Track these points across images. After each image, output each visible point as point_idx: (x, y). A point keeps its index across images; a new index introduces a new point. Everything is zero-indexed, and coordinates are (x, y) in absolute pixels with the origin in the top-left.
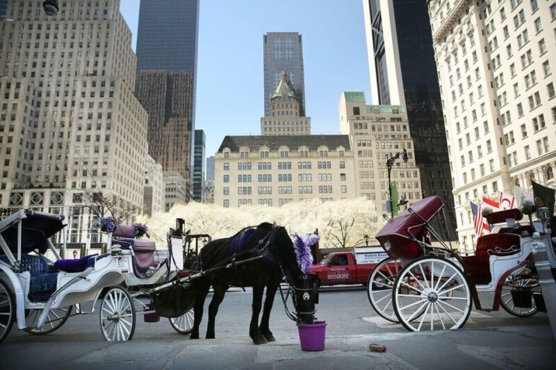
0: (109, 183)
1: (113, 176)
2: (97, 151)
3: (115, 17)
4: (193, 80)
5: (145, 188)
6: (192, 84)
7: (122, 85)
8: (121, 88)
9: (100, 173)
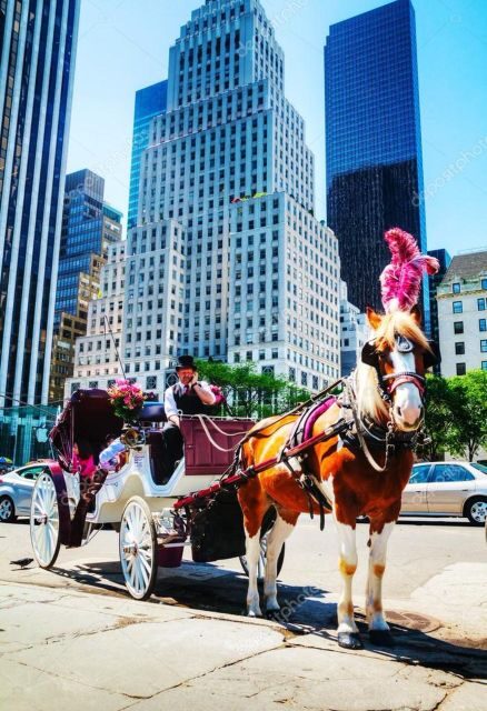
0: (283, 350)
1: (287, 339)
2: (263, 306)
3: (275, 104)
4: (415, 170)
5: (342, 353)
6: (416, 177)
7: (289, 203)
8: (289, 208)
9: (268, 337)
